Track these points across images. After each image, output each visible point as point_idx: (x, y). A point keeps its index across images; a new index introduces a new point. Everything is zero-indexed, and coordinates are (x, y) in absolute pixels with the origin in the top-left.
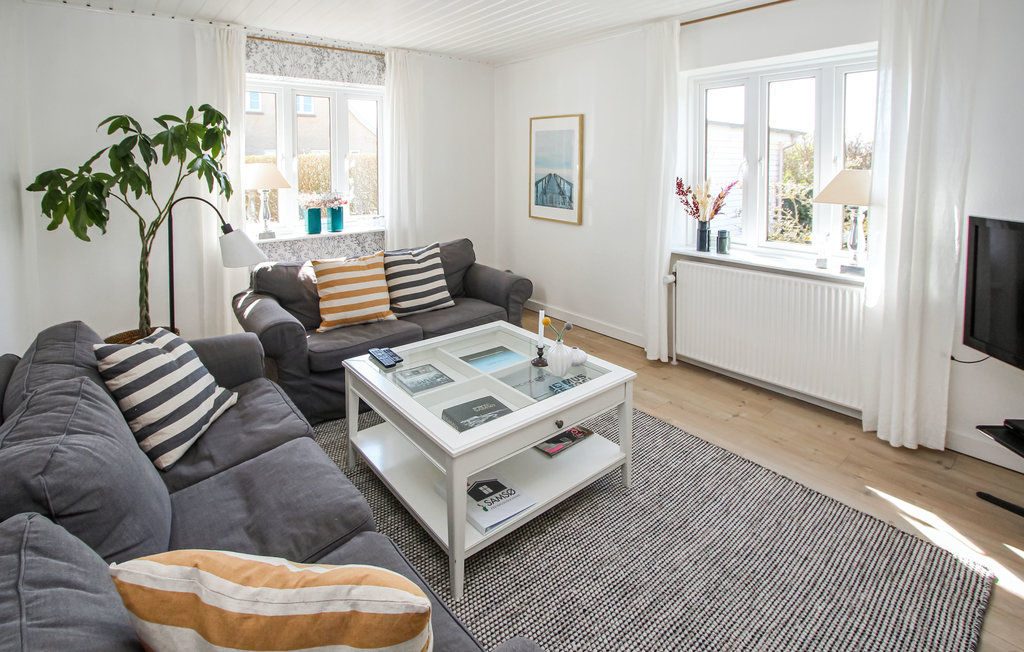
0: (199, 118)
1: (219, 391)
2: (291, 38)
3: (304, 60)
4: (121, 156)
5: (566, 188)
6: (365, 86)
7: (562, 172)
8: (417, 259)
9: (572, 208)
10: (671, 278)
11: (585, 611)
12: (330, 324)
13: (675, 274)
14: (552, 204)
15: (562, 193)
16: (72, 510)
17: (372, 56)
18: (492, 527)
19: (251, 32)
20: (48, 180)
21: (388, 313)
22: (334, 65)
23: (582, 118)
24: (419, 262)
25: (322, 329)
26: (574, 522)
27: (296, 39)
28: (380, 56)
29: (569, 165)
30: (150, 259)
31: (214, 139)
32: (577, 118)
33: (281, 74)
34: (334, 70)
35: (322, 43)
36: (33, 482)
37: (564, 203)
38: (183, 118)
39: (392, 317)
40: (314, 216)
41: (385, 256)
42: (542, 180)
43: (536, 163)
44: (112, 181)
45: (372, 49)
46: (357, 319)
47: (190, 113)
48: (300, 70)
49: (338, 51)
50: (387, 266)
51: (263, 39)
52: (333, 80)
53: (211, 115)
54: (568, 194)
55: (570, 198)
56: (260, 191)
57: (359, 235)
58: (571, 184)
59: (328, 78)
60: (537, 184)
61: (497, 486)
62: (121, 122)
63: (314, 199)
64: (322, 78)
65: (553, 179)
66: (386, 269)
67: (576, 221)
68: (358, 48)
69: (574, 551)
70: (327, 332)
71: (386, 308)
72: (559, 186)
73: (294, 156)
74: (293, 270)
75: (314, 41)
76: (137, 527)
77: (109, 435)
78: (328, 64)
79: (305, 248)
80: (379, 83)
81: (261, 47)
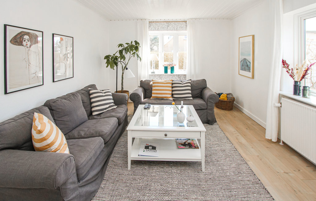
0: (134, 44)
1: (113, 104)
2: (160, 21)
3: (164, 26)
4: (121, 52)
5: (249, 64)
6: (182, 31)
7: (247, 58)
8: (182, 83)
9: (250, 72)
10: (279, 105)
11: (150, 189)
12: (153, 97)
13: (281, 103)
14: (245, 70)
15: (247, 66)
16: (55, 110)
17: (184, 22)
18: (141, 155)
19: (150, 21)
20: (107, 57)
21: (170, 97)
22: (172, 26)
23: (253, 36)
24: (182, 84)
25: (151, 98)
26: (174, 170)
27: (162, 21)
28: (186, 22)
29: (249, 55)
30: (124, 75)
31: (137, 48)
32: (251, 36)
33: (158, 30)
34: (172, 28)
35: (169, 21)
36: (51, 103)
37: (248, 70)
38: (130, 43)
39: (171, 99)
40: (166, 69)
41: (173, 81)
42: (242, 61)
43: (241, 54)
44: (119, 57)
45: (184, 20)
46: (160, 97)
47: (132, 42)
48: (163, 29)
49: (174, 22)
50: (172, 84)
51: (153, 22)
52: (172, 30)
53: (136, 43)
54: (249, 66)
55: (250, 68)
56: (152, 61)
57: (179, 75)
58: (250, 63)
59: (170, 30)
60: (241, 62)
61: (154, 148)
62: (121, 45)
63: (166, 64)
64: (169, 30)
65: (245, 60)
66: (172, 85)
67: (251, 77)
68: (179, 21)
69: (165, 176)
70: (152, 99)
71: (170, 96)
72: (246, 63)
73: (163, 52)
74: (149, 82)
75: (166, 20)
76: (68, 118)
77: (71, 101)
78: (170, 26)
79: (163, 77)
80: (186, 30)
81: (153, 24)
